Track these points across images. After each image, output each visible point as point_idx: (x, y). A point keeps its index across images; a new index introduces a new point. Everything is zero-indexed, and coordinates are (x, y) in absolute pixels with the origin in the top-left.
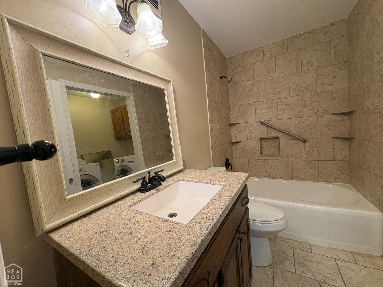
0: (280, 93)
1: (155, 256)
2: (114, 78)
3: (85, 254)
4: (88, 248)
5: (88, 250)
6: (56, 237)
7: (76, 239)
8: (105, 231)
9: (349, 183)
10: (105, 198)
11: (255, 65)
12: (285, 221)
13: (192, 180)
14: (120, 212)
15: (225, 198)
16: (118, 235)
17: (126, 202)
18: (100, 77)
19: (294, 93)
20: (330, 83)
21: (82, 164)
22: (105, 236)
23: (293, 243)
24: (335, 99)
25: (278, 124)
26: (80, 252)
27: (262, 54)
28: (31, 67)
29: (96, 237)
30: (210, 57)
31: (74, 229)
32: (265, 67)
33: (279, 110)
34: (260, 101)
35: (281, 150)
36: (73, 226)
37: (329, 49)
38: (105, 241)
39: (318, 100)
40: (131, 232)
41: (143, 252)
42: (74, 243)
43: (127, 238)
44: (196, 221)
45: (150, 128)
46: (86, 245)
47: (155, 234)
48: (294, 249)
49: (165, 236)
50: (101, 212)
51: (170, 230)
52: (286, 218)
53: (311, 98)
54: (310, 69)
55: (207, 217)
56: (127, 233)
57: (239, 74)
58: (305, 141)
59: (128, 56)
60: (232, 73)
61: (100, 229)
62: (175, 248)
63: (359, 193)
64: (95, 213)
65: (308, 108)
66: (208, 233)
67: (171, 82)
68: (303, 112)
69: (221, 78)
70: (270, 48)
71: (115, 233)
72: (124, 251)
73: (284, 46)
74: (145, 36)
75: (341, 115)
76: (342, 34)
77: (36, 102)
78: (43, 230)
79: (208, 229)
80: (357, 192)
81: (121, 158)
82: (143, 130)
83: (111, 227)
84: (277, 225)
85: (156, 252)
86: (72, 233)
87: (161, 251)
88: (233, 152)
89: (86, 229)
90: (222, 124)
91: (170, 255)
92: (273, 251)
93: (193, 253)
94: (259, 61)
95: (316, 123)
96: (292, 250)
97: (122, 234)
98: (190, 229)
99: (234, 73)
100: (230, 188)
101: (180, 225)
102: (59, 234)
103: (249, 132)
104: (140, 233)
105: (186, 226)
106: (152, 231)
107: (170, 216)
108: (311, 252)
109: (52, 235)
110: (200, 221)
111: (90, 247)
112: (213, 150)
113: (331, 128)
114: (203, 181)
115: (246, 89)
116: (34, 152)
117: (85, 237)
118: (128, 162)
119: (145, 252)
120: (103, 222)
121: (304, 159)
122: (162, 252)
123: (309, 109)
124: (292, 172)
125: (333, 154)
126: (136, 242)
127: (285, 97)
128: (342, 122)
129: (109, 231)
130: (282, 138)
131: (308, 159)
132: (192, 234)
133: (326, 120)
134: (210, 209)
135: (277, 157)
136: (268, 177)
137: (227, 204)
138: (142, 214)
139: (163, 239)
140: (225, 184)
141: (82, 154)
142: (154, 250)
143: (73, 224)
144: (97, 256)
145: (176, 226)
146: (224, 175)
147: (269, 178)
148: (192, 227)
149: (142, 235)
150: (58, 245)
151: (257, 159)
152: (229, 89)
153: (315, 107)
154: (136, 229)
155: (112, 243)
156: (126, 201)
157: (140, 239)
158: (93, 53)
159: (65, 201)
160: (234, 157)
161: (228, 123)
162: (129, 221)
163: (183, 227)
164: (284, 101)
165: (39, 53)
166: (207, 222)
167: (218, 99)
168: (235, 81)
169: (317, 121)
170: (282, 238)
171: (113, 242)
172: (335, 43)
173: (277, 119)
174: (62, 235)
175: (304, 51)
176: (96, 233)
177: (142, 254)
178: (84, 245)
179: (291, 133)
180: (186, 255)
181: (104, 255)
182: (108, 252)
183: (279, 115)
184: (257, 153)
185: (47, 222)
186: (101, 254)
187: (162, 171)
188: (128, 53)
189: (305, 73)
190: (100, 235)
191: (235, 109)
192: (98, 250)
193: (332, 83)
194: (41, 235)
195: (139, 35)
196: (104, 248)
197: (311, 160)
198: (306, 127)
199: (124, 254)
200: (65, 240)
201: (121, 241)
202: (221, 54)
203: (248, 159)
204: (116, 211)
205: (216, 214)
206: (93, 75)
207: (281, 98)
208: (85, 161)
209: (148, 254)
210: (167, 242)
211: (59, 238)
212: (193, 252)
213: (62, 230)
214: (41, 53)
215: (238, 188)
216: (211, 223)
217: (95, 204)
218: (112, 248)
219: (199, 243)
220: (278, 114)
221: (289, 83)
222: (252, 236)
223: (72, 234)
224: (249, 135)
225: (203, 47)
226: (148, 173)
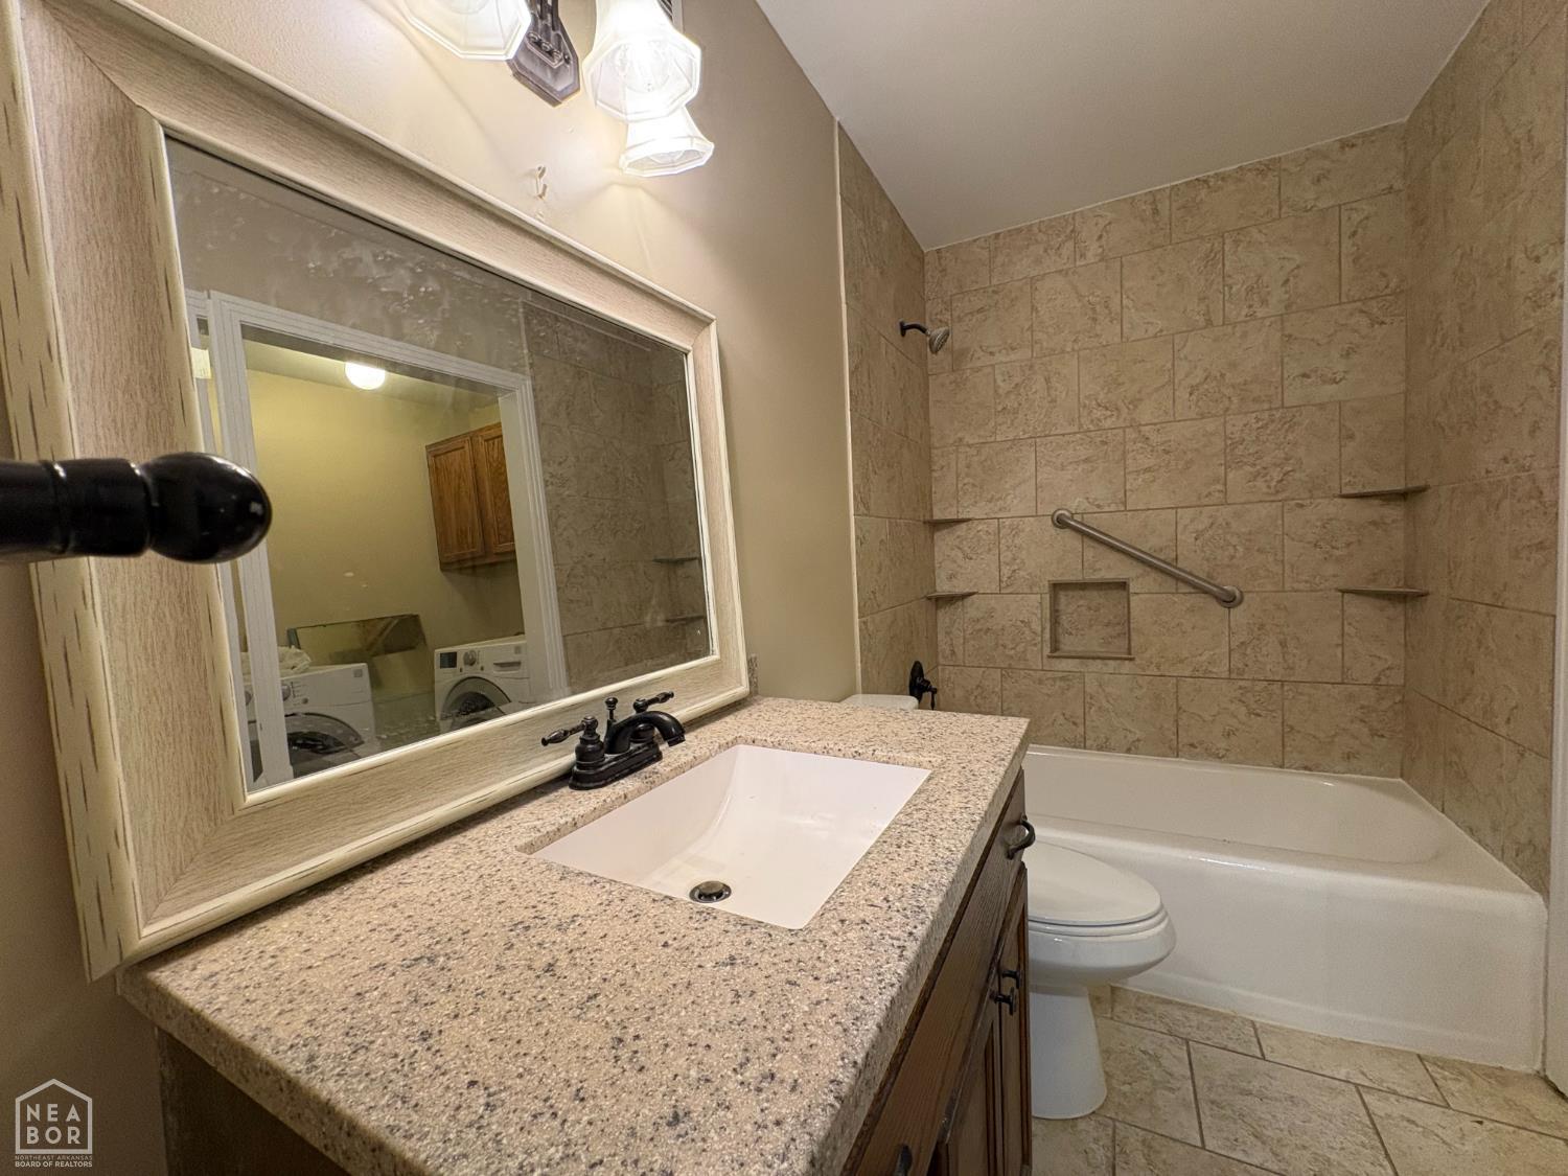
0: (1135, 402)
1: (679, 1078)
2: (480, 280)
3: (334, 1068)
4: (348, 1040)
5: (347, 1048)
6: (187, 984)
7: (285, 996)
8: (422, 958)
9: (1402, 776)
10: (418, 808)
11: (1038, 284)
12: (1166, 929)
13: (793, 740)
14: (487, 872)
15: (954, 820)
16: (490, 977)
17: (509, 827)
18: (419, 270)
19: (1193, 407)
20: (1334, 374)
21: (293, 667)
22: (428, 980)
23: (1186, 1018)
24: (1351, 437)
25: (1123, 528)
26: (311, 1059)
27: (1070, 244)
28: (109, 184)
29: (385, 984)
30: (864, 240)
31: (271, 949)
32: (1080, 297)
33: (1129, 473)
34: (1058, 432)
35: (1133, 634)
36: (268, 933)
37: (1335, 239)
38: (426, 1004)
39: (1285, 438)
40: (550, 965)
41: (617, 1059)
42: (277, 1012)
43: (535, 992)
44: (845, 915)
45: (594, 526)
46: (335, 1025)
47: (665, 974)
48: (1190, 1043)
49: (713, 983)
50: (395, 873)
51: (732, 958)
52: (1167, 914)
53: (1259, 428)
54: (1259, 315)
55: (888, 901)
56: (530, 968)
57: (974, 320)
58: (1229, 601)
59: (540, 192)
60: (947, 316)
61: (402, 950)
62: (768, 1039)
63: (1443, 816)
64: (369, 876)
65: (1248, 468)
66: (909, 972)
67: (713, 326)
68: (1225, 484)
69: (904, 329)
70: (1102, 222)
71: (476, 969)
72: (525, 1054)
73: (1158, 219)
74: (621, 112)
75: (1376, 502)
76: (1385, 186)
77: (123, 348)
78: (121, 953)
79: (904, 953)
80: (1435, 810)
81: (461, 650)
82: (565, 529)
83: (450, 940)
84: (1132, 941)
85: (681, 1061)
86: (265, 964)
87: (704, 1055)
88: (940, 637)
89: (335, 949)
90: (900, 519)
91: (752, 1073)
92: (1106, 1053)
93: (855, 1063)
94: (1056, 272)
95: (1277, 532)
96: (1185, 1048)
97: (509, 975)
98: (822, 954)
99: (956, 314)
100: (963, 780)
101: (772, 933)
102: (199, 972)
103: (1007, 556)
104: (591, 968)
105: (804, 941)
106: (649, 960)
107: (700, 896)
108: (1260, 1056)
109: (167, 977)
110: (862, 915)
111: (355, 1035)
112: (865, 623)
113: (1335, 551)
114: (841, 746)
115: (999, 382)
116: (155, 504)
117: (328, 987)
118: (496, 664)
119: (631, 1060)
120: (410, 916)
121: (1225, 675)
122: (711, 1059)
123: (1251, 473)
124: (1178, 725)
125: (1340, 655)
126: (578, 1011)
127: (1156, 421)
128: (1378, 529)
129: (442, 959)
130: (1143, 585)
131: (1241, 672)
132: (839, 977)
133: (1317, 520)
134: (895, 865)
135: (1119, 662)
136: (1080, 743)
137: (967, 844)
138: (591, 884)
139: (706, 997)
140: (939, 761)
141: (293, 627)
142: (668, 1050)
143: (269, 923)
144: (393, 1076)
145: (756, 937)
146: (925, 725)
147: (1085, 748)
148: (831, 943)
149: (605, 980)
150: (193, 1025)
151: (1034, 667)
152: (930, 378)
153: (1275, 465)
154: (571, 951)
155: (464, 1017)
156: (508, 824)
157: (596, 996)
158: (398, 160)
159: (237, 813)
160: (943, 657)
161: (924, 516)
162: (531, 913)
163: (791, 944)
164: (1152, 438)
165: (152, 124)
166: (894, 920)
167: (888, 413)
168: (957, 346)
169: (1280, 522)
170: (1139, 997)
171: (470, 1011)
172: (1356, 217)
173: (1123, 509)
174: (217, 973)
175: (1237, 242)
176: (383, 966)
177: (616, 1071)
178: (324, 1026)
179: (1176, 568)
180: (827, 1073)
181: (431, 1072)
182: (448, 1058)
183: (1132, 491)
184: (1035, 645)
185: (145, 911)
186: (414, 1069)
187: (667, 697)
188: (541, 182)
189: (1237, 329)
190: (402, 977)
191: (953, 464)
192: (397, 1051)
193: (1342, 374)
194: (112, 976)
195: (596, 104)
196: (425, 1040)
197: (1254, 680)
198: (1235, 546)
199: (529, 1071)
200: (234, 999)
201: (507, 1008)
202: (906, 235)
203: (1002, 669)
204: (468, 867)
205: (926, 886)
206: (391, 257)
207: (1140, 425)
208: (305, 655)
209: (643, 1067)
210: (726, 1013)
211: (202, 990)
212: (859, 1061)
213: (215, 949)
214: (164, 126)
215: (999, 780)
216: (915, 927)
217: (375, 831)
218: (464, 1039)
219: (878, 1018)
220: (1128, 487)
221: (1173, 365)
222: (1037, 990)
223: (265, 969)
224: (1006, 571)
225: (839, 197)
226: (608, 703)
